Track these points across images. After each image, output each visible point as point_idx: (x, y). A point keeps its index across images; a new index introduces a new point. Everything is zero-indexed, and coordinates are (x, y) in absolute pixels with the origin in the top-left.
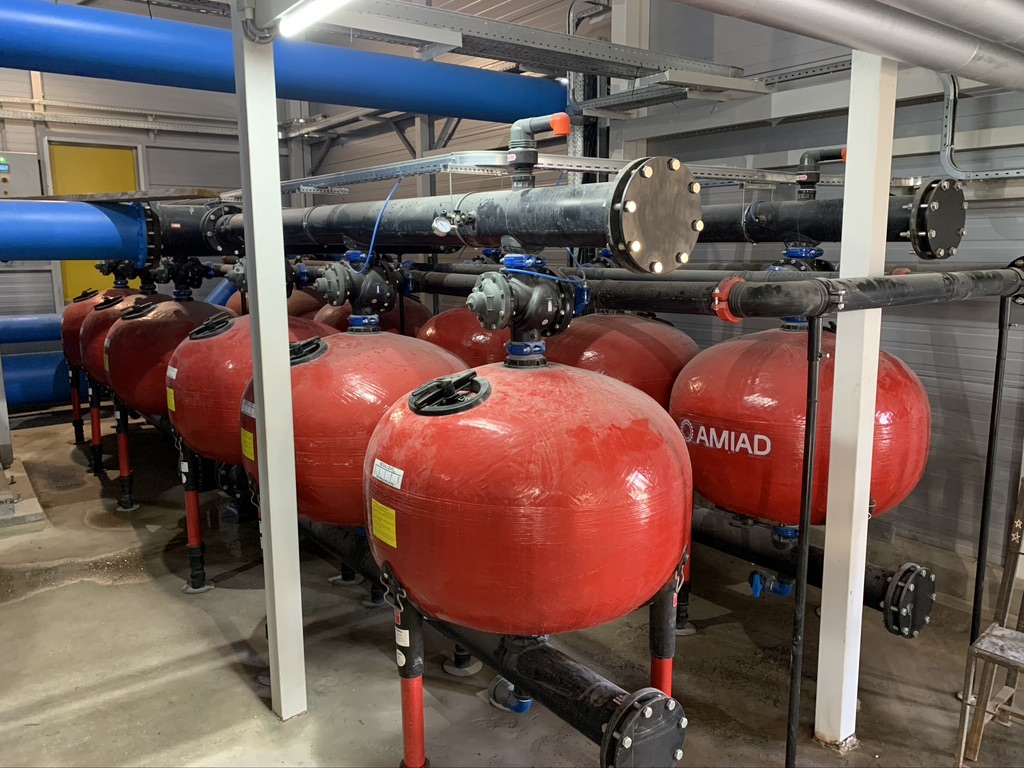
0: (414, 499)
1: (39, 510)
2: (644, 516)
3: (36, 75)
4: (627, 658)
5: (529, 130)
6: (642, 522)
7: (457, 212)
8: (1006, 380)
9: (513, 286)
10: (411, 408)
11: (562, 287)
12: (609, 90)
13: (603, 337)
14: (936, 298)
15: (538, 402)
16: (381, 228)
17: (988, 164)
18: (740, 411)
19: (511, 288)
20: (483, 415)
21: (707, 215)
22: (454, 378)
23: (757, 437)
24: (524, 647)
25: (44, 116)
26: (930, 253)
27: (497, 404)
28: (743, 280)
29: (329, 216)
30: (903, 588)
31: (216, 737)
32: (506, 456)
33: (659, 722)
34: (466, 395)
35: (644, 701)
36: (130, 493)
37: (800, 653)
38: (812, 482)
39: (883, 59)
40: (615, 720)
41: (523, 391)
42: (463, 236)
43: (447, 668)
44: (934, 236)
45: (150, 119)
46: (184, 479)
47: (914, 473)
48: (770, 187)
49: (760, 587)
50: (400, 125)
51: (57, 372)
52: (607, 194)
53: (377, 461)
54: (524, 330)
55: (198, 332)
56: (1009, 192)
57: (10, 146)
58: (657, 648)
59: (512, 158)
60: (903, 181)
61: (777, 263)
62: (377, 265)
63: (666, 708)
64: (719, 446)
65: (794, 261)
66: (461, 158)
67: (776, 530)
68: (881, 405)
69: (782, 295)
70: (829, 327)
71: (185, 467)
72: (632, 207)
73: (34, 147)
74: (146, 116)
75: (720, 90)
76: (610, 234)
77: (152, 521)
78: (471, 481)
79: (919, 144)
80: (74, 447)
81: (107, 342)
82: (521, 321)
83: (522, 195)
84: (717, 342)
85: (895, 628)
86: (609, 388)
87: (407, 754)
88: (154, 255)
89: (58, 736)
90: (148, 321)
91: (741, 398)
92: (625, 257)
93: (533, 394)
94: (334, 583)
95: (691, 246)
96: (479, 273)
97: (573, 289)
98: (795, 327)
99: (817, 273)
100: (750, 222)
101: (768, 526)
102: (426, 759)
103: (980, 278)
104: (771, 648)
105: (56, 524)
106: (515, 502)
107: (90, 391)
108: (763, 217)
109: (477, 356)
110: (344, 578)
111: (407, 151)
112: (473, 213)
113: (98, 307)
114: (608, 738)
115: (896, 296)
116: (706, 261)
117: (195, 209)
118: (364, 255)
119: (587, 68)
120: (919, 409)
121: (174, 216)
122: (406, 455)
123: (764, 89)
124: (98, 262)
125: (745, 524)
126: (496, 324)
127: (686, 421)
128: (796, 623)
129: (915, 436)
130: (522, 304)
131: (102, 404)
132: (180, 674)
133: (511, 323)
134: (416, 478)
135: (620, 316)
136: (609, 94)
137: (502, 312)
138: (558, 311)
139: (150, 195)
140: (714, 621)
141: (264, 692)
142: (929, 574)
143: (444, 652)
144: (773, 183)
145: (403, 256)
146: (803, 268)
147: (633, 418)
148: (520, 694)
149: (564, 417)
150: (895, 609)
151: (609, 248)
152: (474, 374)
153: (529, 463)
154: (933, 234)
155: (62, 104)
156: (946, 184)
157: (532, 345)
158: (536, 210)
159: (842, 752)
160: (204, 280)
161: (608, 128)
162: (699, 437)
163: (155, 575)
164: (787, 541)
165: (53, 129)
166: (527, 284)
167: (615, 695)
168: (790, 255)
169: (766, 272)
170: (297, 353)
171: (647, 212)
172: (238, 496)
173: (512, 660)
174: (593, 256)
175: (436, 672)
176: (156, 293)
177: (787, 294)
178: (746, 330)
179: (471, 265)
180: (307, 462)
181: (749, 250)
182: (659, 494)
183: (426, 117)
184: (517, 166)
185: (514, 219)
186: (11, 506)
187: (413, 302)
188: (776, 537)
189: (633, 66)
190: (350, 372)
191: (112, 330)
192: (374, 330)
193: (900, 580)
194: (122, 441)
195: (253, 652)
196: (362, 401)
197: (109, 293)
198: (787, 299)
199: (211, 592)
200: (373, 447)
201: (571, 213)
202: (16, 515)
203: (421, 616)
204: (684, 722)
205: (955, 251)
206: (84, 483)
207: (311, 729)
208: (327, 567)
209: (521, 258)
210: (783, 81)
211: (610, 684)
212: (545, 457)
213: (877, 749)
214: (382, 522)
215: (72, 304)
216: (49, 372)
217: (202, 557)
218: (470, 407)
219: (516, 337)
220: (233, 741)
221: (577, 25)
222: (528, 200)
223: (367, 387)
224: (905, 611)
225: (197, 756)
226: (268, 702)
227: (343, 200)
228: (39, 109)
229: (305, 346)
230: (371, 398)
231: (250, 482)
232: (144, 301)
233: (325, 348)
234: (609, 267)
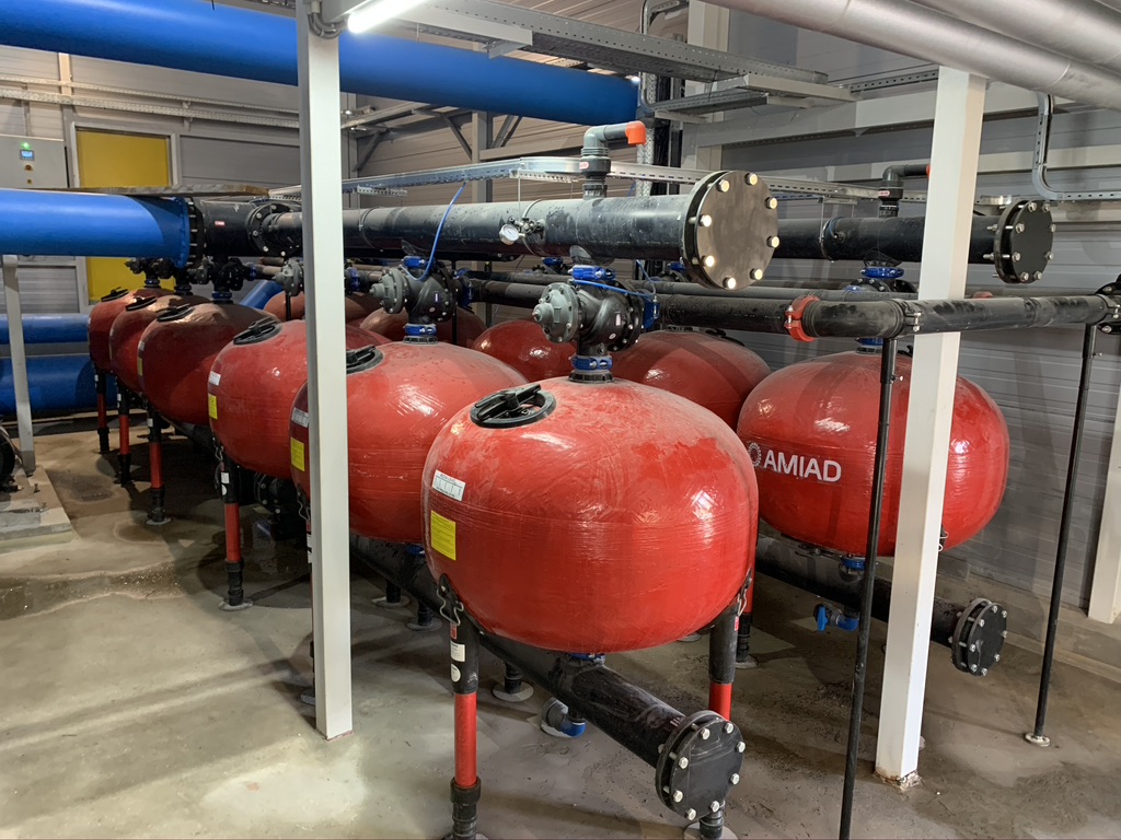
0: (474, 511)
1: (67, 520)
2: (707, 535)
3: (64, 57)
4: (684, 689)
5: (603, 138)
6: (705, 541)
7: (525, 220)
8: (1088, 412)
9: (582, 298)
10: (473, 420)
11: (630, 301)
12: (683, 91)
13: (669, 356)
14: (1015, 323)
15: (604, 418)
16: (443, 234)
17: (1082, 184)
18: (810, 436)
19: (579, 299)
20: (548, 429)
21: (784, 229)
22: (518, 391)
23: (827, 463)
24: (580, 668)
25: (72, 100)
26: (1013, 277)
27: (561, 417)
28: (817, 299)
29: (387, 219)
30: (972, 623)
31: (260, 753)
32: (571, 471)
33: (716, 745)
34: (529, 408)
35: (701, 723)
36: (162, 505)
37: (863, 680)
38: (881, 509)
39: (972, 77)
40: (671, 741)
41: (589, 406)
42: (530, 245)
43: (496, 692)
44: (1018, 259)
45: (186, 106)
46: (224, 491)
47: (988, 506)
48: (851, 202)
49: (825, 620)
50: (455, 122)
51: (80, 376)
52: (682, 206)
53: (438, 473)
54: (591, 344)
55: (243, 337)
56: (1103, 214)
57: (35, 131)
58: (716, 671)
59: (584, 166)
60: (992, 199)
61: (855, 283)
62: (435, 272)
63: (724, 731)
64: (787, 471)
65: (872, 281)
66: (530, 164)
67: (844, 561)
68: (956, 434)
69: (856, 315)
70: (908, 351)
71: (225, 478)
72: (707, 221)
73: (60, 133)
74: (180, 102)
75: (802, 97)
76: (683, 248)
77: (185, 536)
78: (534, 495)
79: (1010, 161)
80: (98, 457)
81: (141, 345)
82: (588, 335)
83: (594, 204)
84: (789, 364)
85: (963, 664)
86: (677, 406)
87: (459, 770)
88: (197, 255)
89: (97, 747)
90: (185, 324)
91: (813, 421)
92: (698, 272)
93: (599, 409)
94: (378, 605)
95: (765, 262)
96: (546, 284)
97: (642, 303)
98: (872, 350)
99: (896, 294)
100: (828, 238)
101: (835, 556)
102: (477, 778)
103: (1063, 304)
104: (834, 685)
105: (84, 536)
106: (576, 517)
107: (119, 397)
108: (842, 234)
109: (534, 371)
110: (389, 600)
111: (462, 149)
112: (542, 221)
113: (129, 307)
114: (664, 759)
115: (973, 320)
116: (780, 278)
117: (240, 206)
118: (423, 261)
119: (662, 69)
120: (997, 439)
121: (218, 213)
122: (468, 467)
123: (847, 96)
124: (128, 260)
125: (812, 553)
126: (562, 337)
127: (754, 445)
128: (859, 650)
129: (991, 467)
130: (589, 316)
131: (132, 411)
132: (220, 691)
133: (578, 336)
134: (478, 491)
135: (688, 333)
136: (683, 95)
137: (570, 325)
138: (626, 326)
139: (195, 190)
140: (775, 656)
141: (308, 711)
142: (1000, 609)
143: (495, 677)
144: (854, 198)
145: (457, 262)
146: (882, 288)
147: (700, 437)
148: (574, 716)
149: (630, 433)
150: (964, 645)
151: (682, 262)
152: (538, 387)
153: (594, 477)
154: (1017, 257)
155: (92, 87)
156: (1033, 206)
157: (599, 359)
158: (608, 221)
159: (903, 788)
160: (245, 281)
161: (681, 132)
162: (767, 461)
163: (191, 591)
164: (855, 573)
165: (81, 114)
166: (595, 296)
167: (671, 717)
168: (869, 274)
169: (843, 291)
170: (353, 362)
171: (722, 226)
172: (278, 511)
173: (567, 682)
174: (661, 269)
175: (486, 697)
176: (191, 294)
177: (862, 314)
178: (821, 352)
179: (531, 275)
180: (359, 474)
181: (827, 267)
182: (723, 516)
183: (485, 113)
184: (589, 174)
185: (585, 229)
186: (36, 515)
187: (465, 312)
188: (844, 569)
189: (711, 69)
190: (406, 383)
191: (146, 332)
192: (431, 340)
193: (970, 615)
194: (154, 453)
195: (294, 671)
196: (417, 414)
197: (139, 293)
198: (861, 320)
199: (249, 610)
200: (433, 458)
201: (644, 225)
202: (42, 524)
203: (478, 631)
204: (742, 747)
205: (1040, 275)
206: (112, 494)
207: (356, 749)
208: (372, 588)
209: (590, 270)
210: (869, 88)
211: (667, 707)
212: (610, 473)
213: (937, 786)
214: (441, 534)
215: (100, 304)
216: (73, 375)
217: (240, 573)
218: (534, 420)
219: (582, 350)
220: (277, 758)
221: (652, 19)
222: (600, 209)
223: (424, 399)
224: (973, 647)
225: (240, 771)
226: (313, 721)
227: (401, 202)
228: (67, 92)
229: (359, 354)
230: (426, 410)
231: (299, 494)
232: (178, 303)
233: (381, 357)
234: (678, 281)
